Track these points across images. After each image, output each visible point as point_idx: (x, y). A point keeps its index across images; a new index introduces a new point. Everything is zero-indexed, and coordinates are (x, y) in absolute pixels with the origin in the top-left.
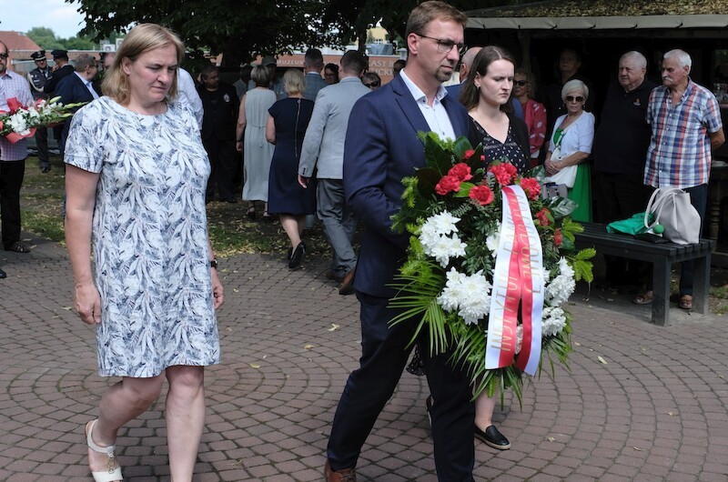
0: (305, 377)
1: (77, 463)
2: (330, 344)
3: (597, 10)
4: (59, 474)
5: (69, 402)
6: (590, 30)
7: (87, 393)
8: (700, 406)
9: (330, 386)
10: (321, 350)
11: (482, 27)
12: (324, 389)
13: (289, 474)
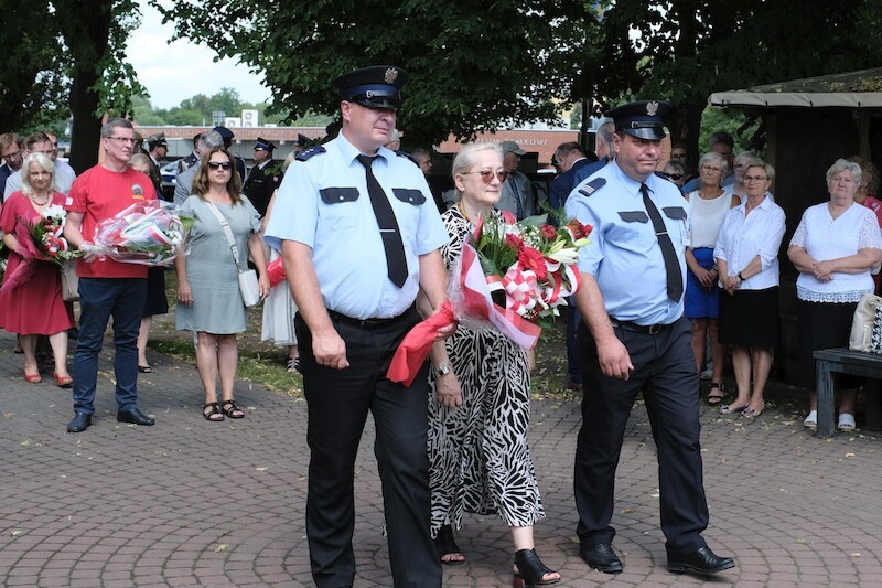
11: (809, 105)
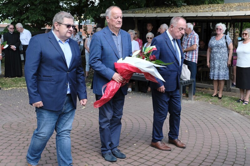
0: (78, 122)
1: (14, 149)
2: (83, 112)
3: (157, 11)
4: (10, 152)
5: (7, 132)
6: (156, 17)
7: (12, 129)
8: (193, 126)
9: (86, 124)
10: (81, 114)
12: (84, 125)
13: (78, 149)
